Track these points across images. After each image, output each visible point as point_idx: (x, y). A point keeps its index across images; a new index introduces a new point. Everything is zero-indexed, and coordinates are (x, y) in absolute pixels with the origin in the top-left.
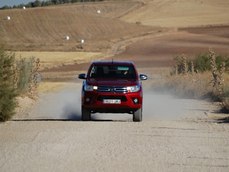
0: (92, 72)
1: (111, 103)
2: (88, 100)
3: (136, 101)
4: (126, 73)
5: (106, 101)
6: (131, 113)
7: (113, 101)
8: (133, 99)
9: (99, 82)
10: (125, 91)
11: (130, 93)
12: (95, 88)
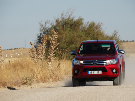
0: (81, 49)
1: (94, 73)
2: (76, 72)
3: (114, 71)
4: (108, 49)
5: (90, 72)
6: (112, 81)
7: (96, 72)
8: (112, 69)
9: (85, 57)
10: (105, 63)
11: (109, 65)
12: (82, 62)
